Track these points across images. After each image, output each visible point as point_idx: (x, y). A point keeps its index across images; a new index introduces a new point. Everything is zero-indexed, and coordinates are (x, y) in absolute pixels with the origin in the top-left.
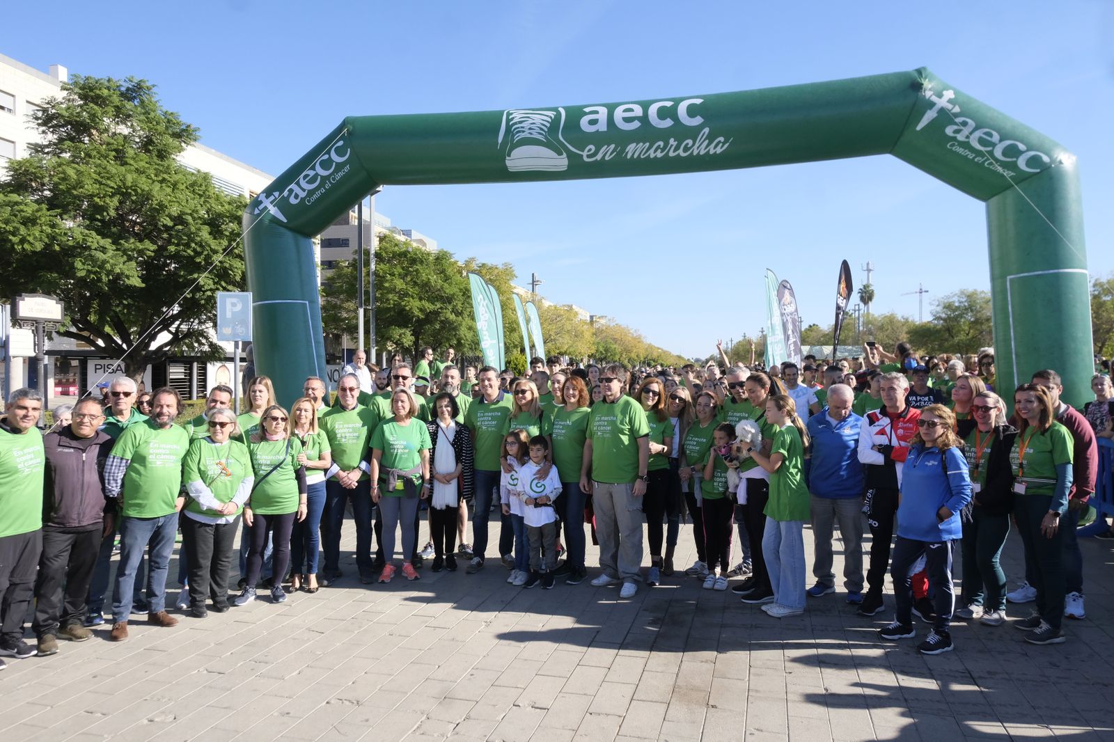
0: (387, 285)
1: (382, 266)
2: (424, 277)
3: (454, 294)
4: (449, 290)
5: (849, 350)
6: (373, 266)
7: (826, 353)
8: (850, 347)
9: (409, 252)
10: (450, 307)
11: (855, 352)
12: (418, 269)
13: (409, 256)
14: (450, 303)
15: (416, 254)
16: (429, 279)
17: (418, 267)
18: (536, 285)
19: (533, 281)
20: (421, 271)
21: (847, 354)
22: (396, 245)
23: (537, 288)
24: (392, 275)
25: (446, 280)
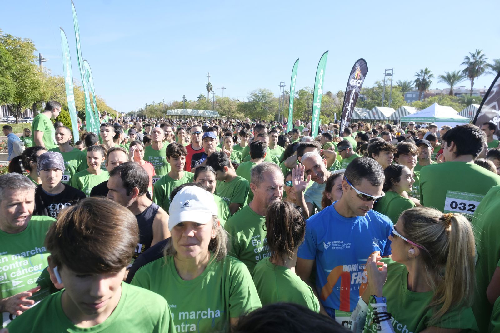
5: (211, 113)
7: (200, 113)
8: (211, 111)
11: (214, 113)
18: (42, 61)
19: (40, 59)
21: (210, 114)
23: (43, 63)
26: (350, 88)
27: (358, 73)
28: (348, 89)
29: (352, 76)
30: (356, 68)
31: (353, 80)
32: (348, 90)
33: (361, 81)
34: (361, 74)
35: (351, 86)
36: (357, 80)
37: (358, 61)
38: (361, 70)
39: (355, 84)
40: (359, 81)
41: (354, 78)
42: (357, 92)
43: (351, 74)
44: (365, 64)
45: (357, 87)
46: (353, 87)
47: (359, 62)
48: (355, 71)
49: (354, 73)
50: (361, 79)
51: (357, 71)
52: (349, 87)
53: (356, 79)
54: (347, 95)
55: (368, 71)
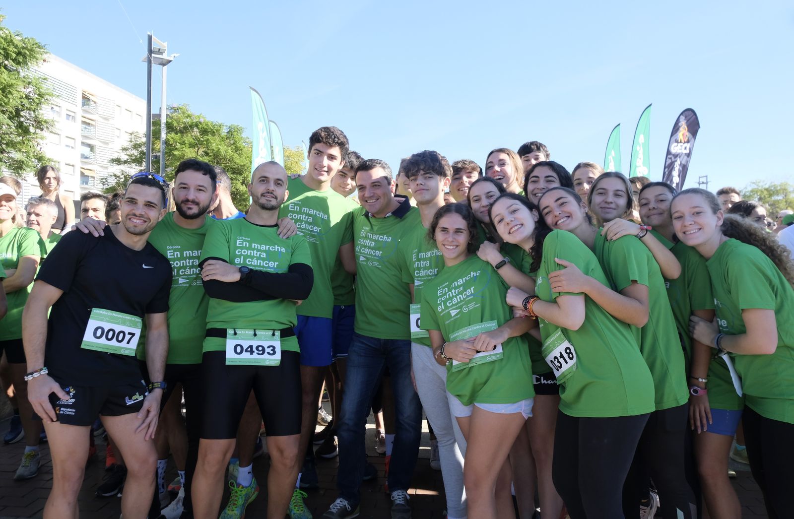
0: (176, 153)
1: (173, 135)
2: (214, 146)
3: (244, 165)
4: (239, 161)
6: (163, 136)
9: (200, 123)
10: (241, 178)
12: (208, 139)
13: (200, 126)
14: (241, 174)
15: (207, 125)
16: (219, 149)
17: (210, 137)
20: (212, 141)
22: (189, 116)
24: (183, 143)
25: (236, 151)
26: (671, 158)
27: (683, 131)
28: (668, 159)
29: (673, 139)
30: (680, 124)
31: (676, 144)
32: (669, 161)
33: (688, 145)
34: (688, 134)
35: (673, 155)
36: (681, 144)
37: (682, 114)
38: (688, 126)
39: (679, 151)
40: (686, 145)
41: (677, 141)
42: (683, 162)
43: (672, 135)
44: (694, 116)
45: (684, 155)
46: (676, 156)
47: (684, 114)
48: (678, 129)
49: (678, 133)
50: (688, 142)
51: (681, 129)
52: (669, 156)
53: (681, 142)
54: (666, 169)
55: (699, 127)
